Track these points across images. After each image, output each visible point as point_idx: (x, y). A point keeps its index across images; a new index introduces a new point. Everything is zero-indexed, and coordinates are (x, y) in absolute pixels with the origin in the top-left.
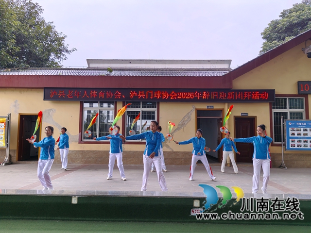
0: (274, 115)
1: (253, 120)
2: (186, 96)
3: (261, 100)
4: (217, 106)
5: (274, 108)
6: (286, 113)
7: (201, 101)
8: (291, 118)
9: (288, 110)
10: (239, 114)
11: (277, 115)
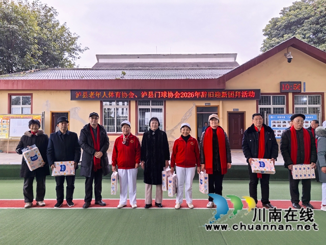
0: (260, 110)
1: (242, 115)
2: (188, 95)
3: (249, 98)
4: (213, 104)
5: (260, 104)
6: (270, 109)
7: (200, 99)
8: (274, 112)
9: (272, 106)
10: (231, 110)
11: (263, 110)
